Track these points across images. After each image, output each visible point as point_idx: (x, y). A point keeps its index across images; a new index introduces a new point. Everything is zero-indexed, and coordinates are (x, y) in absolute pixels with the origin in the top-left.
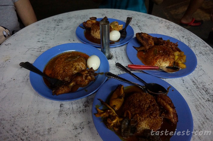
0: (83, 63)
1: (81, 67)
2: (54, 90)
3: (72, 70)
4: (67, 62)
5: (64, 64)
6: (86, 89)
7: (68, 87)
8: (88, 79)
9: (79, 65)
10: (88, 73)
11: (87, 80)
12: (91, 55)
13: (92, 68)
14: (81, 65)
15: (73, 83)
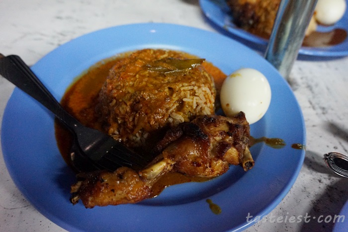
0: (208, 91)
1: (202, 102)
2: (79, 183)
3: (167, 110)
4: (150, 76)
5: (142, 81)
6: (214, 199)
7: (142, 178)
8: (227, 157)
9: (194, 94)
10: (228, 134)
11: (220, 162)
12: (242, 67)
13: (241, 116)
14: (202, 96)
15: (163, 164)
